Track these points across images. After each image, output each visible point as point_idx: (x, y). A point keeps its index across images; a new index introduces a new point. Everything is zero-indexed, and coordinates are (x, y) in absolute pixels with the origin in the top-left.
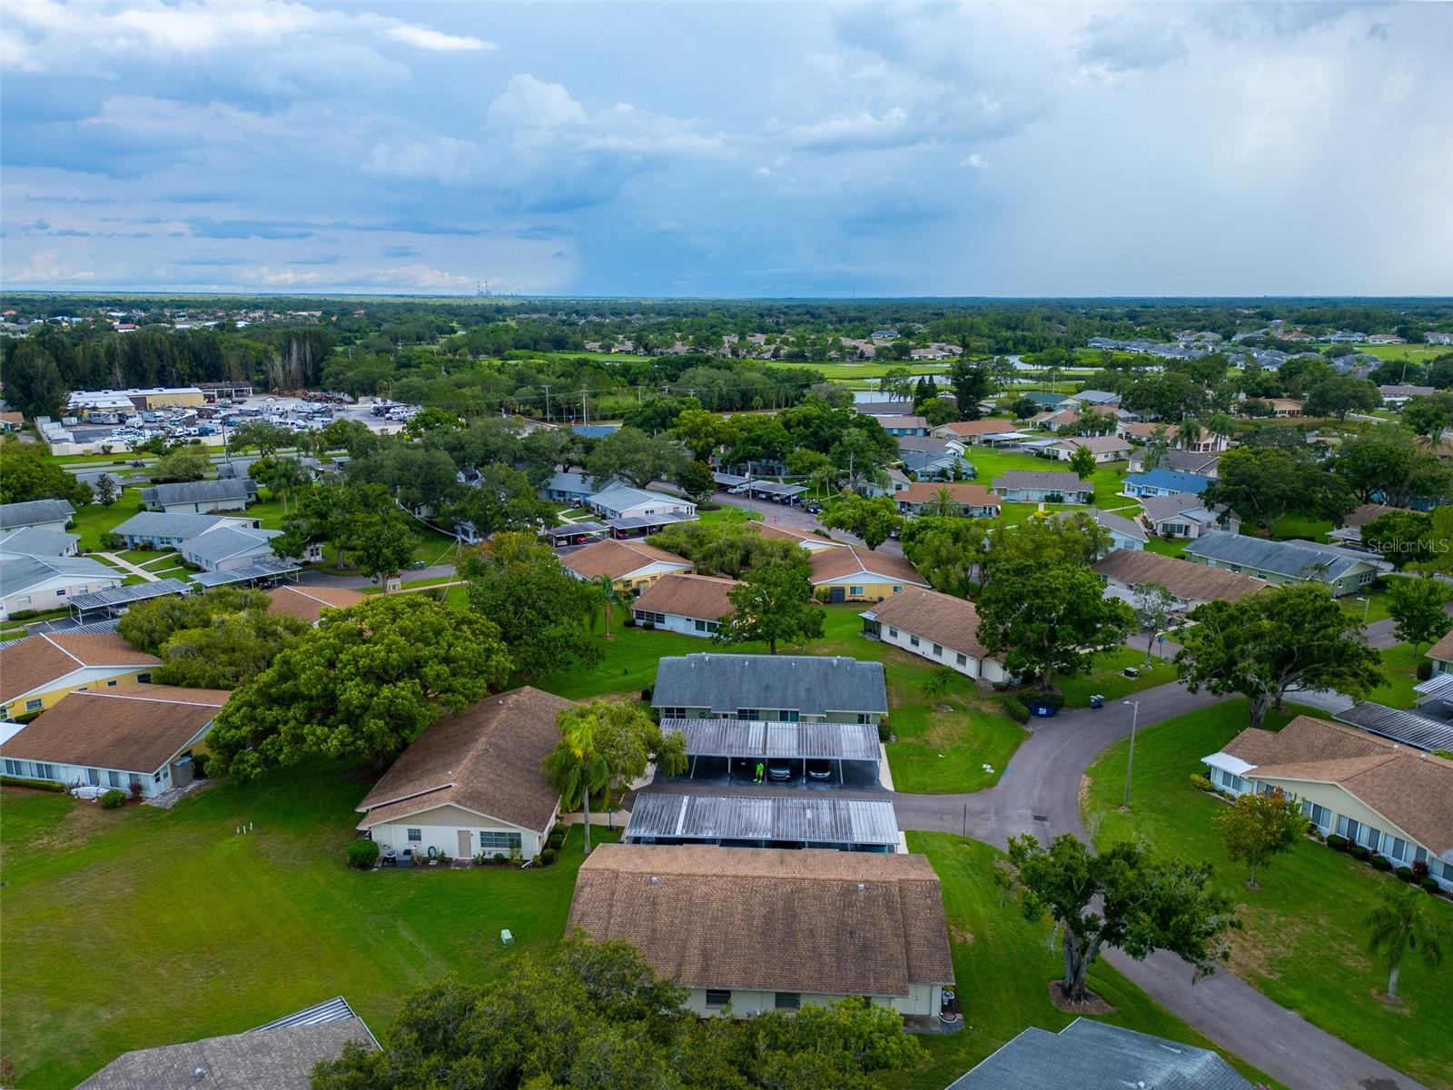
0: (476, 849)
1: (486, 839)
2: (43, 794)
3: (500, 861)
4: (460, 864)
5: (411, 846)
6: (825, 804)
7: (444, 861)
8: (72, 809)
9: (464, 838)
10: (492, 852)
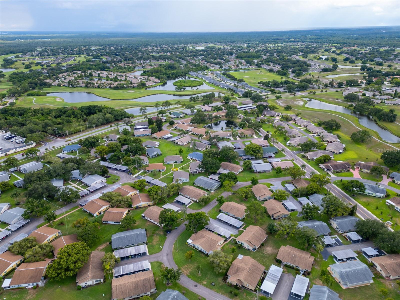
0: (95, 283)
1: (96, 281)
2: (21, 289)
3: (99, 283)
4: (93, 285)
5: (85, 285)
6: (140, 263)
7: (91, 285)
8: (28, 291)
9: (93, 282)
10: (97, 282)
